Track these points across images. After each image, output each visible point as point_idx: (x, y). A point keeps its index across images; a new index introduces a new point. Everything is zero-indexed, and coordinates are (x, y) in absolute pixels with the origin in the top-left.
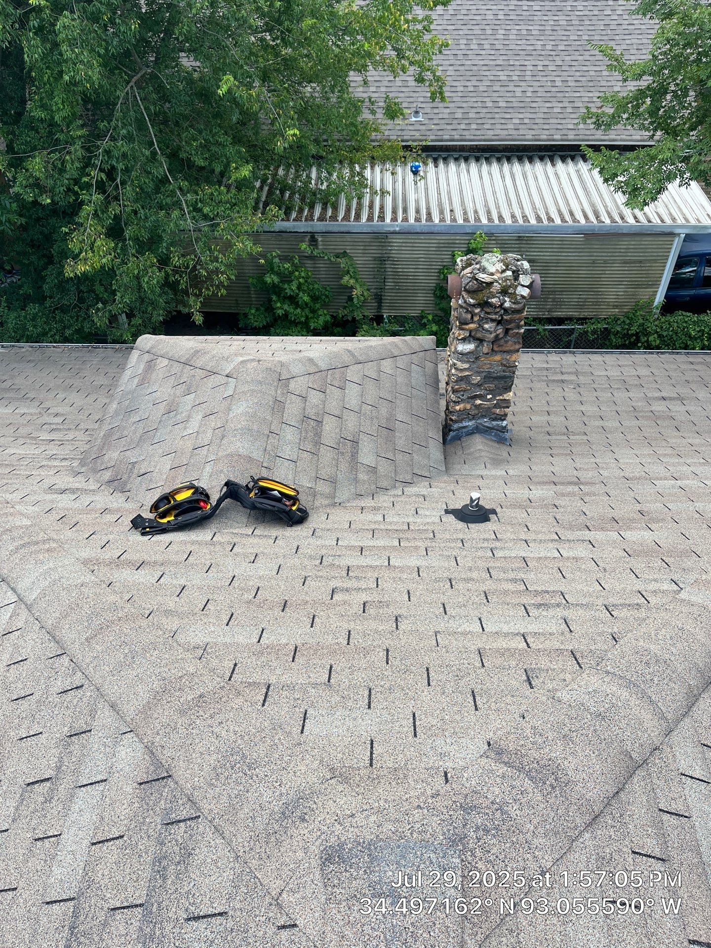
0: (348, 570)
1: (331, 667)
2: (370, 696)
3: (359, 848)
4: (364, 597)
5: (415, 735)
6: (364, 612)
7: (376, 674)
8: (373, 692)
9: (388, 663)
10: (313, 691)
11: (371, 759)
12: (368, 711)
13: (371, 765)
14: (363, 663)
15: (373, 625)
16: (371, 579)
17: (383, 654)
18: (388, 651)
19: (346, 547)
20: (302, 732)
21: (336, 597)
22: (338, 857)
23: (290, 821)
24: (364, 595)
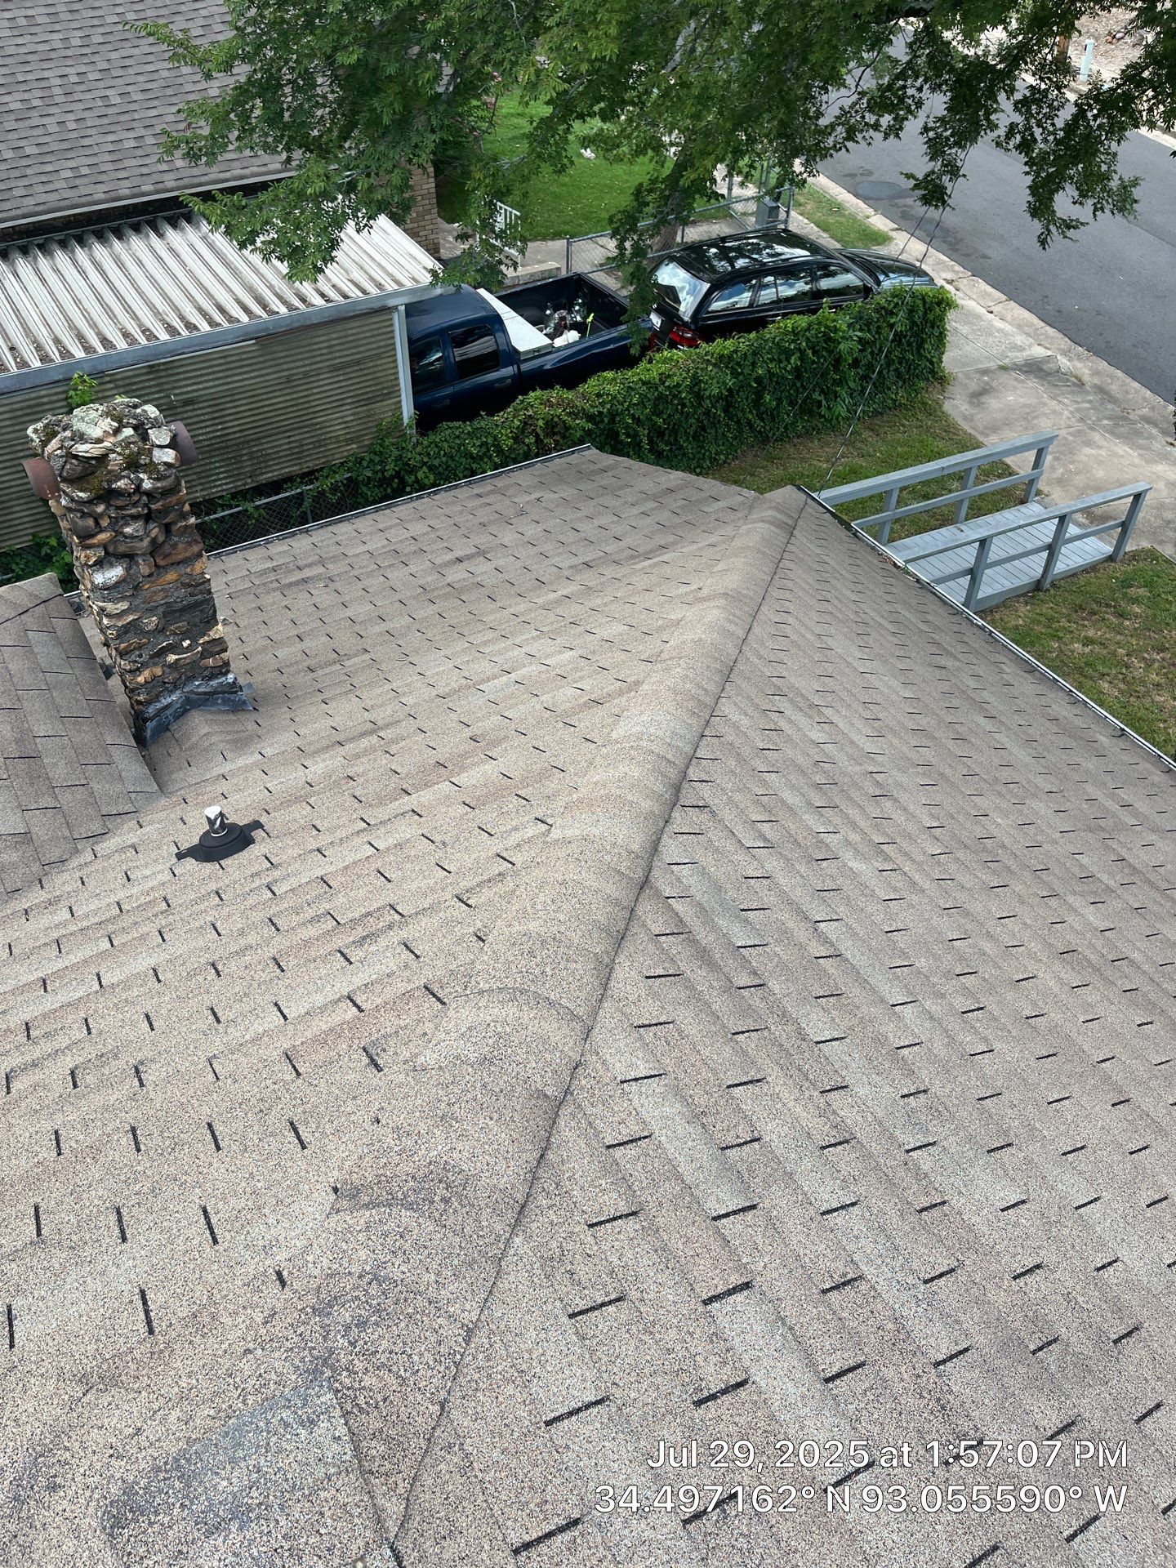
0: (28, 1029)
1: (37, 1208)
2: (120, 1220)
3: (161, 1476)
4: (69, 1062)
5: (215, 1241)
6: (75, 1086)
7: (123, 1178)
8: (125, 1211)
9: (138, 1150)
10: (13, 1265)
11: (149, 1322)
12: (124, 1246)
13: (151, 1332)
14: (96, 1173)
15: (97, 1100)
16: (75, 1026)
17: (126, 1141)
18: (133, 1130)
19: (13, 992)
20: (12, 1346)
21: (16, 1086)
22: (130, 1511)
23: (32, 1503)
24: (68, 1059)
